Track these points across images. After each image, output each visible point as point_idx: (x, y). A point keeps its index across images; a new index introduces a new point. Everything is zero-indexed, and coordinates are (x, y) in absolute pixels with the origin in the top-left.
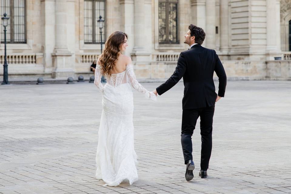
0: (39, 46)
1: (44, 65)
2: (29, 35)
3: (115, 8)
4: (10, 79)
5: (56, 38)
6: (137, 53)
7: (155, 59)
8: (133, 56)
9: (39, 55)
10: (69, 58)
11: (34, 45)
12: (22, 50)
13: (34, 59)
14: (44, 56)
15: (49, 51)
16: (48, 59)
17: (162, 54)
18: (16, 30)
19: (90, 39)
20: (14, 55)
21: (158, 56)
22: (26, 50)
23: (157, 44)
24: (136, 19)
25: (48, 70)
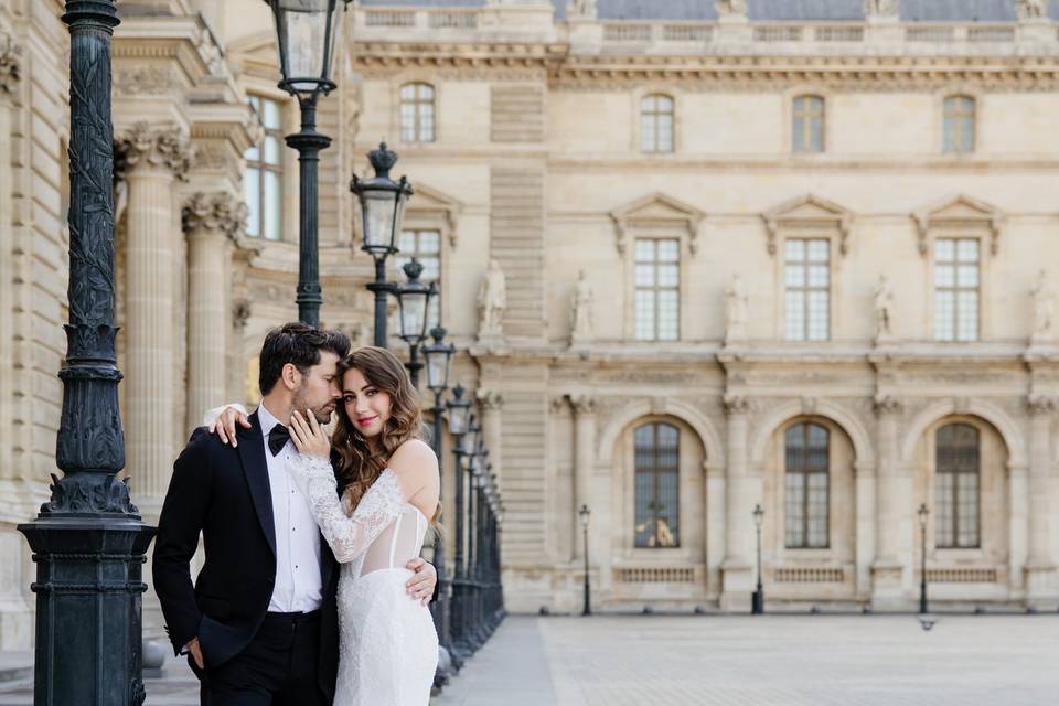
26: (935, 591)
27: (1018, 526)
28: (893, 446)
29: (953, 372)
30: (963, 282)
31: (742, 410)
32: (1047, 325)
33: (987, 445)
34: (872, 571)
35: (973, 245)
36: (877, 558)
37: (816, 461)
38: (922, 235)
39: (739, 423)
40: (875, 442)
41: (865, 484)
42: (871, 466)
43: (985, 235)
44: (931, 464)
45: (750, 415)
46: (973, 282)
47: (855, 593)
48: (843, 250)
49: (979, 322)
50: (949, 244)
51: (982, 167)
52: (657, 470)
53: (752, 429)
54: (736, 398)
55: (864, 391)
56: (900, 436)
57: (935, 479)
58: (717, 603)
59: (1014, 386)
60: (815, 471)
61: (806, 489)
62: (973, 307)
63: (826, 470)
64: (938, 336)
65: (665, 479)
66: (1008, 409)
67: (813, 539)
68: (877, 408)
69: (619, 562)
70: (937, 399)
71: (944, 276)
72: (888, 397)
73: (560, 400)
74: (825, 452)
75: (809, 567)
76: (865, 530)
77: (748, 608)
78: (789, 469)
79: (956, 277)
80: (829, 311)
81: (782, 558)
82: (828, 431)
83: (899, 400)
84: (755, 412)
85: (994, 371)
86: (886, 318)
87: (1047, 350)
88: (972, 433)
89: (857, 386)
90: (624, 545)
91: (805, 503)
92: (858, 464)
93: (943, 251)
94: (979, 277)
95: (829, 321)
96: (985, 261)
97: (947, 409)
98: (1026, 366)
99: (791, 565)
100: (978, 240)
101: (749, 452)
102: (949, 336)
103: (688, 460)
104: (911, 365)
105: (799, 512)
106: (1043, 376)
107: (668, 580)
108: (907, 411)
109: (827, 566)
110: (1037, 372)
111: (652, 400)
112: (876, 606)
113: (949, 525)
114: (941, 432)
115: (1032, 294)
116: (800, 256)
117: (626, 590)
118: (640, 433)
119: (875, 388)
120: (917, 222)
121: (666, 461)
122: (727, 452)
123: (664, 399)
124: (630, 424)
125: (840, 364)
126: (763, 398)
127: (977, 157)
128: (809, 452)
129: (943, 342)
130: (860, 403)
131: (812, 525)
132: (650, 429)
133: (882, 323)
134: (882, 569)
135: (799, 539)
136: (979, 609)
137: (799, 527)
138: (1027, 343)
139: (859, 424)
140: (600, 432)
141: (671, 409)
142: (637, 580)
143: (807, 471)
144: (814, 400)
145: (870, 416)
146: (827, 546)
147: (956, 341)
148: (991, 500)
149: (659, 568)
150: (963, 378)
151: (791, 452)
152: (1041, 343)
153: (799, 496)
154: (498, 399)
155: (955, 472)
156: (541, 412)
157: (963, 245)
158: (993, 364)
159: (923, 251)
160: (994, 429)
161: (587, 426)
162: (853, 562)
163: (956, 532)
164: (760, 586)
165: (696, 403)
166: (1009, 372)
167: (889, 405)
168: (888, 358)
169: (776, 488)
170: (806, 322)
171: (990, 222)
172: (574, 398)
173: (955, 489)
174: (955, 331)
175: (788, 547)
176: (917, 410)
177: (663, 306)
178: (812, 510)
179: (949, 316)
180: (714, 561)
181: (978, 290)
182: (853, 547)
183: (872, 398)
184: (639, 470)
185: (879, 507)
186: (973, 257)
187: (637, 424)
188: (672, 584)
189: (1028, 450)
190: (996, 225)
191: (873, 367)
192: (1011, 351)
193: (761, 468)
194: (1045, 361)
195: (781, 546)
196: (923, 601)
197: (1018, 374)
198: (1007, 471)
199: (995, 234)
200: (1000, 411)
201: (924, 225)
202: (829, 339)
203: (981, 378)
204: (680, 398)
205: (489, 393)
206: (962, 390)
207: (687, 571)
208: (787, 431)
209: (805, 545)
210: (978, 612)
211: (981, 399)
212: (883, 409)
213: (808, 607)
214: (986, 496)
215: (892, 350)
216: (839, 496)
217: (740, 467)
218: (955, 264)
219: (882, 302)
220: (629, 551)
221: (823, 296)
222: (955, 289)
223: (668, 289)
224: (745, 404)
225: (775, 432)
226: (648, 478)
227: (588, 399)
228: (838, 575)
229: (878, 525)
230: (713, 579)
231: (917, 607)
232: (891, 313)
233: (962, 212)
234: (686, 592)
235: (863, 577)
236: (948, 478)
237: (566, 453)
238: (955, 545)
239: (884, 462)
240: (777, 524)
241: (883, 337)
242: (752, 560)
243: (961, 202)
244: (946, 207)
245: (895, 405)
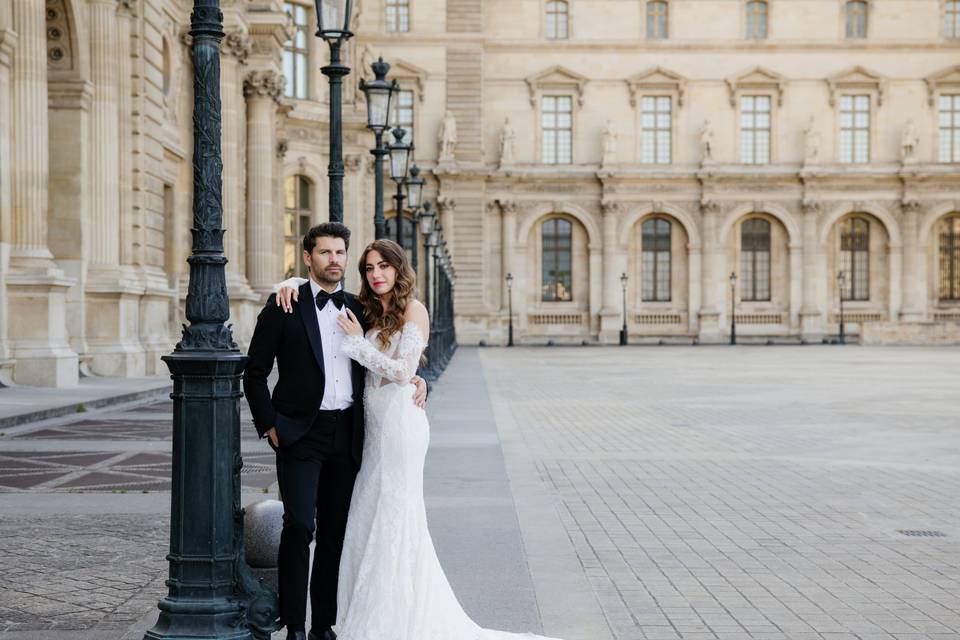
0: (785, 304)
1: (790, 325)
2: (774, 292)
3: (881, 259)
4: (738, 340)
5: (804, 295)
6: (905, 311)
7: (931, 320)
8: (900, 315)
9: (784, 314)
10: (818, 318)
11: (780, 303)
12: (763, 310)
13: (778, 319)
14: (789, 315)
15: (795, 310)
16: (794, 319)
17: (943, 312)
18: (759, 287)
19: (848, 295)
20: (755, 314)
21: (936, 316)
22: (770, 308)
23: (936, 302)
24: (904, 272)
25: (794, 332)
26: (740, 329)
27: (795, 286)
28: (713, 233)
29: (752, 185)
30: (759, 125)
31: (613, 210)
32: (815, 153)
33: (775, 232)
34: (699, 316)
35: (766, 100)
36: (702, 307)
37: (662, 243)
38: (732, 93)
39: (611, 218)
40: (701, 230)
41: (694, 258)
42: (699, 247)
43: (773, 93)
44: (738, 245)
45: (619, 213)
46: (766, 125)
47: (688, 331)
48: (680, 104)
49: (770, 151)
50: (750, 100)
51: (772, 48)
52: (557, 249)
53: (620, 222)
54: (609, 202)
55: (694, 197)
56: (718, 227)
57: (740, 255)
58: (597, 338)
59: (793, 194)
60: (663, 250)
61: (655, 262)
62: (766, 141)
63: (669, 249)
64: (743, 161)
65: (563, 256)
66: (788, 209)
67: (660, 295)
68: (702, 208)
69: (532, 311)
70: (743, 202)
71: (747, 121)
72: (710, 201)
73: (492, 204)
74: (668, 237)
75: (658, 314)
76: (694, 289)
77: (618, 341)
78: (644, 249)
79: (755, 121)
80: (671, 144)
81: (641, 308)
82: (670, 224)
83: (717, 203)
84: (621, 212)
85: (780, 184)
86: (708, 149)
87: (815, 170)
88: (765, 224)
89: (690, 194)
90: (535, 300)
91: (655, 271)
92: (690, 246)
93: (746, 104)
94: (770, 122)
95: (671, 151)
96: (773, 111)
97: (748, 209)
98: (801, 181)
99: (646, 313)
100: (769, 97)
101: (618, 238)
102: (750, 161)
103: (577, 243)
104: (724, 180)
105: (650, 277)
106: (812, 187)
107: (565, 322)
108: (722, 210)
109: (669, 313)
110: (808, 184)
111: (553, 203)
112: (702, 339)
113: (750, 286)
114: (745, 224)
115: (805, 132)
116: (651, 108)
117: (537, 329)
118: (545, 225)
119: (701, 195)
120: (729, 85)
121: (563, 244)
122: (603, 238)
123: (562, 203)
124: (539, 219)
125: (678, 179)
126: (626, 201)
127: (768, 42)
128: (658, 237)
129: (747, 165)
130: (690, 205)
131: (659, 286)
132: (552, 222)
133: (706, 153)
134: (706, 315)
135: (651, 295)
136: (770, 341)
137: (651, 288)
138: (802, 165)
139: (691, 219)
140: (519, 225)
141: (566, 209)
142: (544, 322)
143: (656, 250)
144: (661, 203)
145: (698, 214)
146: (670, 300)
147: (754, 164)
148: (778, 269)
149: (558, 314)
150: (760, 189)
151: (645, 238)
152: (810, 165)
153: (651, 267)
154: (452, 203)
155: (754, 250)
156: (480, 212)
157: (759, 100)
158: (779, 179)
159: (733, 104)
160: (779, 222)
161: (511, 220)
162: (687, 310)
163: (754, 290)
164: (625, 327)
165: (582, 205)
166: (789, 184)
167: (711, 206)
168: (710, 176)
169: (635, 262)
170: (656, 151)
171: (777, 85)
172: (502, 202)
173: (754, 262)
174: (754, 157)
175: (644, 301)
176: (729, 209)
177: (561, 141)
178: (660, 276)
179: (750, 148)
180: (595, 310)
181: (769, 130)
182: (686, 300)
183: (699, 202)
184: (545, 250)
185: (703, 274)
186: (766, 108)
187: (544, 219)
188: (567, 325)
189: (802, 236)
190: (781, 87)
191: (700, 181)
192: (791, 170)
193: (626, 248)
194: (814, 177)
195: (639, 300)
196: (733, 336)
197: (796, 186)
198: (788, 250)
199: (781, 93)
200: (784, 210)
201: (733, 86)
202: (671, 163)
203: (772, 188)
204: (572, 202)
205: (446, 199)
206: (758, 197)
207: (577, 317)
208: (643, 223)
209: (655, 299)
210: (769, 344)
211: (772, 202)
212: (707, 210)
213: (657, 340)
214: (774, 266)
215: (712, 170)
216: (677, 267)
217: (612, 246)
218: (754, 112)
219: (706, 138)
220: (539, 303)
221: (667, 134)
222: (754, 130)
223: (564, 129)
224: (615, 206)
225: (635, 225)
226: (551, 256)
227: (511, 202)
228: (677, 319)
229: (703, 284)
230: (594, 322)
231: (729, 340)
232: (711, 146)
233: (759, 79)
234: (577, 331)
235: (693, 320)
236: (749, 255)
237: (496, 239)
238: (754, 299)
239: (707, 245)
240: (637, 285)
241: (706, 161)
242: (619, 309)
243: (759, 71)
244: (749, 75)
245: (715, 206)
